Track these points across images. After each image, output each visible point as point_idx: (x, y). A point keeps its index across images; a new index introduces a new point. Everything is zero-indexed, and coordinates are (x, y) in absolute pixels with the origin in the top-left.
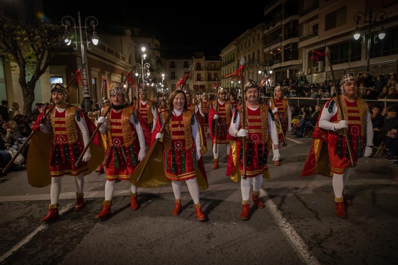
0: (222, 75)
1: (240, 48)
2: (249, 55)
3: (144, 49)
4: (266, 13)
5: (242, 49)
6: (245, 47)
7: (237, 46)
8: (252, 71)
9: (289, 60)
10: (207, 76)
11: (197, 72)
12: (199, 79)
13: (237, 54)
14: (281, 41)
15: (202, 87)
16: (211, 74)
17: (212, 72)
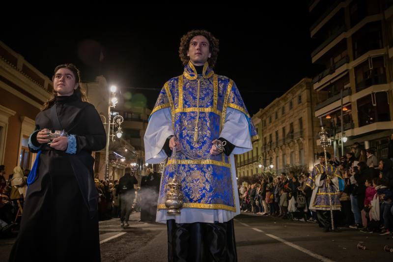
1: (268, 121)
2: (284, 129)
3: (113, 88)
4: (314, 60)
5: (270, 122)
6: (277, 117)
7: (263, 118)
8: (290, 151)
9: (370, 122)
13: (263, 130)
14: (350, 94)
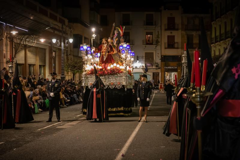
0: (213, 36)
10: (186, 40)
11: (168, 33)
12: (171, 45)
15: (177, 59)
16: (192, 35)
17: (194, 33)
